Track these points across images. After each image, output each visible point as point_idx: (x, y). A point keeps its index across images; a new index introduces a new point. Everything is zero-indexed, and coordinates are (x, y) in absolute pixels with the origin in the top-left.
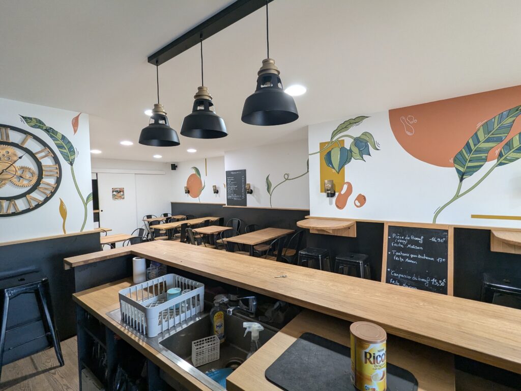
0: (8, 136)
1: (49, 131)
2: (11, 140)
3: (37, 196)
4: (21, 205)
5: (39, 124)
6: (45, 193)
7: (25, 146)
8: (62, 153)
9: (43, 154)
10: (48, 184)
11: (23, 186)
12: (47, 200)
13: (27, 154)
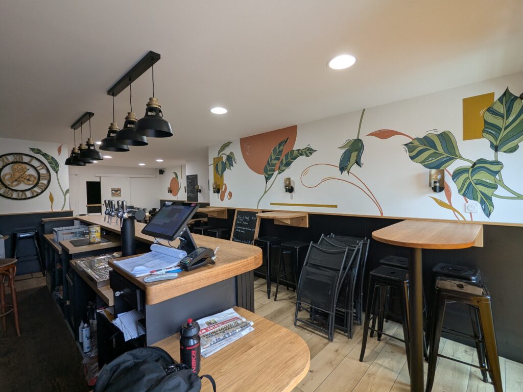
0: (22, 159)
1: (45, 155)
2: (24, 161)
3: (37, 190)
4: (28, 194)
5: (39, 152)
6: (41, 188)
7: (31, 164)
8: (51, 167)
9: (41, 167)
10: (43, 184)
11: (30, 185)
12: (42, 192)
13: (32, 168)
